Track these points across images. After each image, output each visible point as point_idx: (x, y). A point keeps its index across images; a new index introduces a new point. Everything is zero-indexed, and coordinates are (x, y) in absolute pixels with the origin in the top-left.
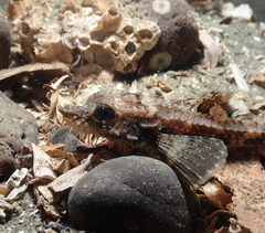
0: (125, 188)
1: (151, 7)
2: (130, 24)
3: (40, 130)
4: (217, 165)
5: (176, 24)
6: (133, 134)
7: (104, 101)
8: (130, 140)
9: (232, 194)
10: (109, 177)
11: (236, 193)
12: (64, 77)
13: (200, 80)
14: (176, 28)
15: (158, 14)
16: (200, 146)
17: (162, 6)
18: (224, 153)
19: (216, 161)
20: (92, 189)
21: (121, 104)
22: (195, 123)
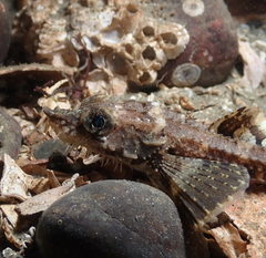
0: (105, 218)
1: (181, 7)
2: (151, 24)
3: (24, 141)
4: (231, 198)
5: (210, 30)
6: (132, 152)
7: (101, 107)
8: (127, 159)
9: (249, 242)
10: (87, 202)
11: (253, 241)
12: (63, 81)
13: (234, 102)
14: (209, 34)
15: (187, 16)
16: (215, 173)
17: (194, 6)
18: (244, 183)
19: (232, 192)
20: (64, 215)
21: (121, 113)
22: (213, 146)
